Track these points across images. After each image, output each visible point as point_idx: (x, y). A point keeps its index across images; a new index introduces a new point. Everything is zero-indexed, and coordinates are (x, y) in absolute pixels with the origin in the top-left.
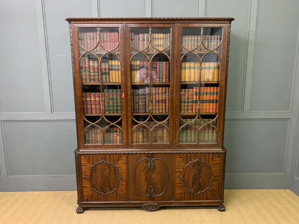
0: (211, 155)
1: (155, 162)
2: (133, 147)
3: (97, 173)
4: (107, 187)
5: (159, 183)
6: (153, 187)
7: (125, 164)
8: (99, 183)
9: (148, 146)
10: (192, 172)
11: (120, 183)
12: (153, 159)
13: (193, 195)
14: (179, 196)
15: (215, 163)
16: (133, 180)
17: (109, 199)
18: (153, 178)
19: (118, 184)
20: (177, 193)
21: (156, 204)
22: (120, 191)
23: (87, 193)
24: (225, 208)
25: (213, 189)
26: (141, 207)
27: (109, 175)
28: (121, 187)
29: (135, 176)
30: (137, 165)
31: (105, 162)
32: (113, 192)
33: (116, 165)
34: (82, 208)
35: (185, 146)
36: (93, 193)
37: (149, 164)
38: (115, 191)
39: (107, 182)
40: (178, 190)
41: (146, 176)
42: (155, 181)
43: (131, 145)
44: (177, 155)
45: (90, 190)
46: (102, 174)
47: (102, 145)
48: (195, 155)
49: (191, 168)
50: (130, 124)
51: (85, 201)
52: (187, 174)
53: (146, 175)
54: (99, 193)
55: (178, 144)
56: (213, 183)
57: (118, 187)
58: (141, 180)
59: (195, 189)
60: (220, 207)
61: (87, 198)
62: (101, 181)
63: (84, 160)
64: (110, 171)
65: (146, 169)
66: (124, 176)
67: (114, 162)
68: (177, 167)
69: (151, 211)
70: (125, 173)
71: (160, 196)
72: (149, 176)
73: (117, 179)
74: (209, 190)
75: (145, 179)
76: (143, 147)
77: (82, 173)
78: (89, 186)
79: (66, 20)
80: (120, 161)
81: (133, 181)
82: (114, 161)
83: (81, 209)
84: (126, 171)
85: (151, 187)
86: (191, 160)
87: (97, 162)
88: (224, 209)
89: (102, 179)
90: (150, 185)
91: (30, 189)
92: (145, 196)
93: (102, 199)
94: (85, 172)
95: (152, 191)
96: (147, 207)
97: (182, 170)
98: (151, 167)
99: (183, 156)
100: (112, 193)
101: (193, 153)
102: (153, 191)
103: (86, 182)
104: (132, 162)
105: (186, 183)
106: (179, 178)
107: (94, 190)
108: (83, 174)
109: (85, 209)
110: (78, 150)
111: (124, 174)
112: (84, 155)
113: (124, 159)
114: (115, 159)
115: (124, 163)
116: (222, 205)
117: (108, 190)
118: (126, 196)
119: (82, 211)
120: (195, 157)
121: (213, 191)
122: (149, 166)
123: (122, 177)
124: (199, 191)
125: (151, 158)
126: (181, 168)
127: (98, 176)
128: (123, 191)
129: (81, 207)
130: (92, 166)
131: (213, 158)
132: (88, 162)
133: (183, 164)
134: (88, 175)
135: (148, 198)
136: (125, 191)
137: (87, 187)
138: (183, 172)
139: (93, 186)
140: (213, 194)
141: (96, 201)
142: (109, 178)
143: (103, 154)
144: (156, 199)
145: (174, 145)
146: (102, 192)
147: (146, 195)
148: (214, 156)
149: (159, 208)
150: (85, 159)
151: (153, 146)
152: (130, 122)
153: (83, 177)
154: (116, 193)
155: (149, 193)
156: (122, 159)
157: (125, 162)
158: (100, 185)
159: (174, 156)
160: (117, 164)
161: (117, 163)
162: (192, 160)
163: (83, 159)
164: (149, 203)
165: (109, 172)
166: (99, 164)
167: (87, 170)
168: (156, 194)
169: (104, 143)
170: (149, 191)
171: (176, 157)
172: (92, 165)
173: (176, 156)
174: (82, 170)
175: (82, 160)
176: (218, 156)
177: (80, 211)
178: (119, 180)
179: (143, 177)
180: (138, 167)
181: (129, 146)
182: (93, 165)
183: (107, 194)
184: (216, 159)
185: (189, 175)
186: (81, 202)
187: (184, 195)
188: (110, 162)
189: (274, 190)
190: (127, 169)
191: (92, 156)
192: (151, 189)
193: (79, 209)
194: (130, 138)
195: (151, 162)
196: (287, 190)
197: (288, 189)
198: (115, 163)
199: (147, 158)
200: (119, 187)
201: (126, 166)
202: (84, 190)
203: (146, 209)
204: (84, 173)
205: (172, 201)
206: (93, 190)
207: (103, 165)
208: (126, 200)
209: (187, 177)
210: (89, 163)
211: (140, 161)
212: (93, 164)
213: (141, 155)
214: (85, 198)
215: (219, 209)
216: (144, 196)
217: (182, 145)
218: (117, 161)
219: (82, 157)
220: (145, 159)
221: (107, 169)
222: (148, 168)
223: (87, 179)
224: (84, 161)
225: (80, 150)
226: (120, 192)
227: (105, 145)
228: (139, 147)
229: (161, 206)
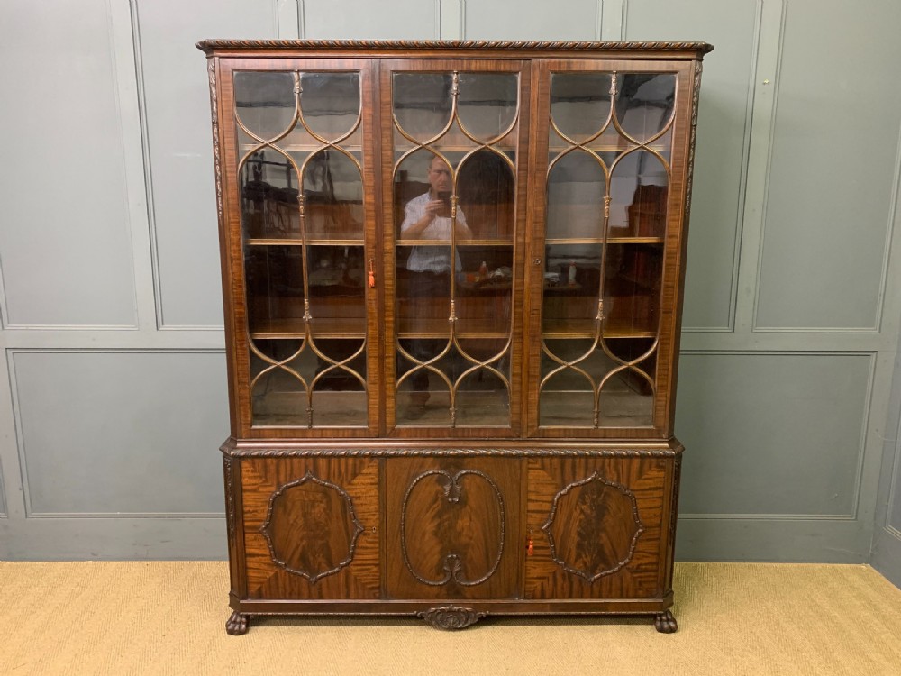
0: (636, 462)
1: (466, 481)
2: (398, 437)
3: (289, 515)
4: (321, 555)
5: (478, 547)
6: (457, 558)
7: (373, 486)
8: (294, 545)
9: (446, 434)
10: (576, 514)
11: (358, 544)
12: (459, 474)
13: (580, 581)
14: (538, 583)
15: (647, 487)
16: (397, 537)
17: (325, 591)
18: (458, 529)
19: (354, 548)
20: (531, 576)
21: (468, 609)
22: (359, 567)
23: (259, 573)
24: (675, 622)
25: (641, 565)
26: (421, 618)
27: (326, 521)
28: (361, 557)
29: (404, 525)
30: (412, 490)
31: (314, 481)
32: (338, 571)
33: (348, 489)
34: (244, 620)
35: (556, 434)
36: (276, 574)
37: (447, 487)
38: (343, 569)
39: (320, 542)
40: (535, 568)
41: (439, 525)
42: (464, 540)
43: (393, 429)
44: (531, 460)
45: (269, 564)
46: (304, 516)
47: (306, 430)
48: (587, 463)
49: (574, 502)
50: (391, 366)
51: (253, 598)
52: (562, 519)
53: (436, 523)
54: (294, 574)
55: (535, 429)
56: (642, 546)
57: (352, 557)
58: (424, 534)
59: (585, 563)
60: (661, 620)
61: (259, 589)
62: (302, 539)
63: (251, 474)
64: (329, 508)
65: (439, 502)
66: (373, 522)
67: (342, 482)
68: (532, 497)
69: (452, 629)
70: (374, 515)
71: (481, 583)
72: (446, 523)
73: (350, 533)
74: (628, 569)
75: (435, 534)
76: (429, 437)
77: (243, 512)
78: (267, 552)
79: (198, 47)
80: (358, 477)
81: (399, 539)
82: (341, 478)
83: (240, 623)
84: (377, 507)
85: (451, 558)
86: (574, 474)
87: (291, 481)
88: (672, 625)
89: (305, 533)
90: (449, 552)
91: (93, 554)
92: (434, 585)
93: (305, 591)
94: (254, 511)
95: (457, 569)
96: (439, 618)
97: (546, 507)
98: (453, 497)
99: (551, 464)
100: (335, 573)
101: (580, 456)
103: (255, 539)
104: (396, 480)
105: (558, 547)
106: (537, 532)
107: (280, 566)
108: (245, 515)
109: (252, 622)
110: (232, 445)
111: (371, 517)
112: (250, 460)
113: (371, 470)
114: (343, 471)
115: (372, 484)
116: (667, 612)
117: (323, 565)
118: (377, 585)
119: (243, 626)
120: (587, 469)
121: (641, 572)
122: (447, 493)
123: (364, 527)
124: (597, 571)
125: (452, 469)
126: (543, 502)
127: (291, 522)
128: (368, 569)
129: (242, 616)
130: (273, 493)
131: (641, 472)
132: (264, 479)
133: (551, 489)
134: (260, 521)
135: (444, 591)
136: (375, 569)
137: (258, 555)
138: (549, 512)
139: (277, 553)
140: (639, 579)
141: (285, 599)
142: (327, 529)
143: (307, 456)
144: (468, 595)
145: (525, 430)
146: (304, 570)
147: (438, 581)
148: (646, 466)
149: (477, 620)
150: (252, 472)
151: (460, 434)
152: (392, 359)
153: (246, 524)
154: (347, 575)
155: (445, 576)
156: (364, 471)
157: (376, 480)
158: (300, 550)
159: (525, 464)
160: (350, 487)
161: (350, 483)
162: (577, 478)
163: (248, 471)
164: (445, 605)
165: (325, 510)
166: (297, 485)
167: (260, 504)
168: (468, 579)
169: (311, 424)
170: (445, 571)
171: (530, 466)
172: (273, 489)
173: (529, 463)
174: (245, 503)
175: (244, 473)
176: (658, 466)
177: (237, 628)
178: (357, 536)
179: (430, 527)
180: (413, 496)
181: (388, 431)
182: (278, 489)
183: (321, 577)
184: (649, 473)
185: (567, 523)
186: (241, 602)
187: (551, 582)
188: (328, 480)
189: (824, 565)
190: (379, 504)
191: (275, 461)
192: (451, 563)
193: (235, 622)
194: (389, 408)
195: (455, 483)
196: (863, 567)
197: (866, 563)
198: (345, 483)
199: (442, 469)
200: (356, 557)
201: (377, 494)
202: (249, 565)
203: (437, 623)
204: (249, 512)
205: (517, 601)
206: (277, 565)
207: (306, 491)
208: (377, 595)
209: (562, 529)
210: (264, 482)
211: (420, 479)
212: (279, 485)
213: (422, 459)
214: (254, 588)
215: (658, 624)
216: (431, 585)
217: (548, 430)
218: (349, 478)
219: (246, 465)
220: (434, 473)
221: (321, 502)
222: (442, 499)
223: (260, 532)
224: (249, 477)
225: (239, 445)
226: (358, 570)
227: (316, 429)
228: (416, 437)
229: (483, 614)
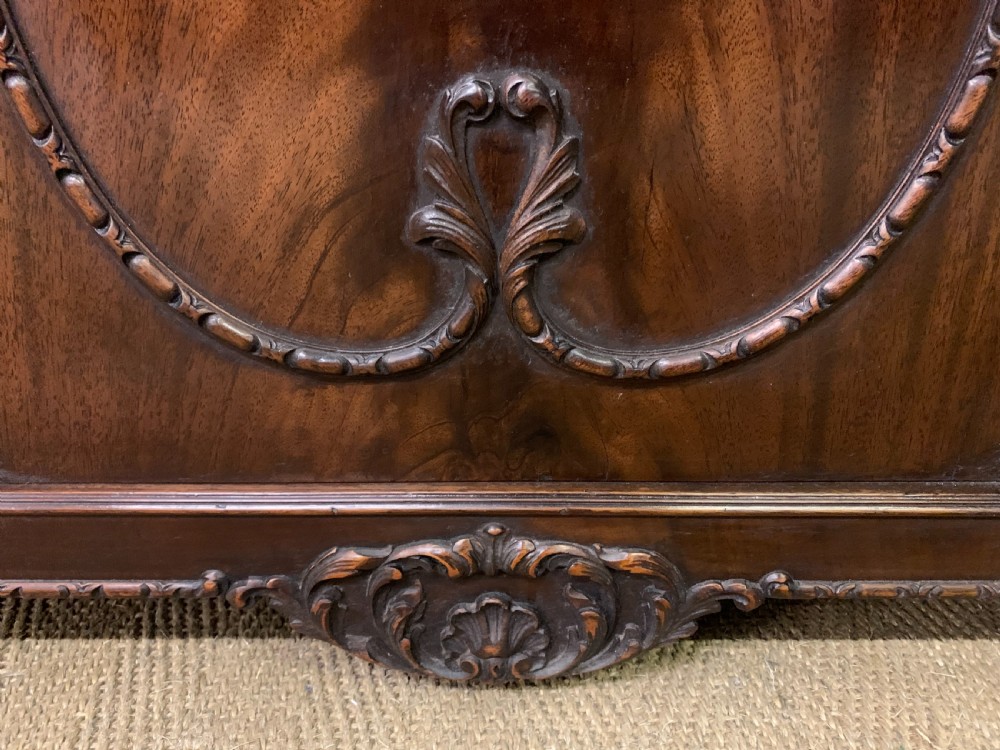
85: (494, 103)
92: (343, 375)
102: (562, 240)
164: (437, 526)
168: (636, 322)
229: (739, 593)
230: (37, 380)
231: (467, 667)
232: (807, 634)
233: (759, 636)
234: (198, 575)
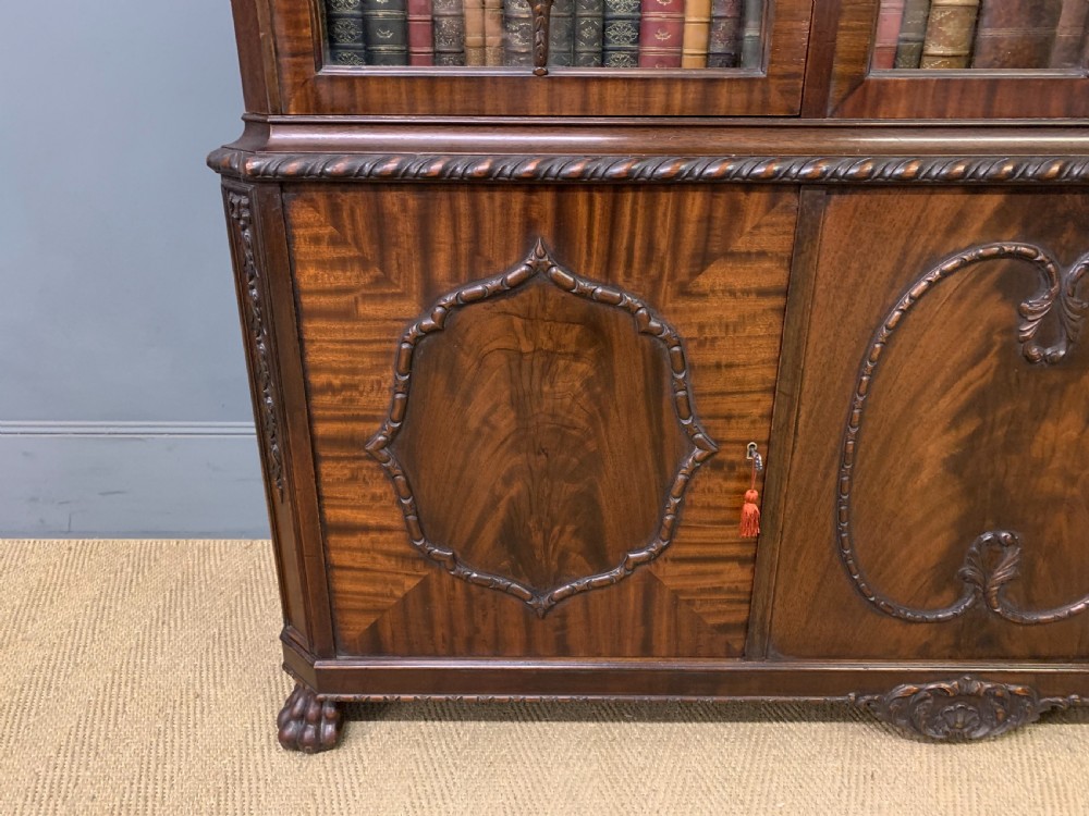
2: (874, 116)
3: (467, 399)
4: (570, 528)
6: (1012, 541)
7: (768, 303)
8: (484, 497)
9: (1056, 103)
11: (692, 497)
16: (826, 476)
17: (576, 633)
18: (1036, 450)
19: (678, 508)
21: (1013, 688)
22: (688, 567)
23: (373, 581)
26: (867, 710)
27: (592, 419)
28: (698, 535)
30: (904, 312)
31: (557, 283)
32: (622, 579)
33: (678, 311)
34: (329, 710)
36: (424, 584)
37: (1037, 304)
38: (636, 576)
39: (571, 488)
42: (1050, 484)
43: (852, 81)
45: (402, 557)
46: (517, 403)
47: (524, 79)
51: (354, 651)
53: (968, 428)
54: (481, 584)
57: (672, 536)
58: (916, 468)
61: (374, 628)
62: (508, 481)
63: (328, 252)
64: (605, 376)
65: (991, 360)
67: (656, 283)
69: (956, 737)
70: (756, 402)
71: (1069, 616)
72: (1000, 433)
73: (669, 462)
75: (954, 466)
77: (308, 391)
78: (394, 519)
80: (716, 267)
81: (829, 483)
82: (653, 272)
83: (318, 719)
84: (770, 374)
85: (997, 541)
87: (473, 280)
89: (519, 460)
90: (989, 522)
92: (923, 622)
93: (514, 633)
94: (344, 387)
95: (1001, 574)
96: (920, 710)
98: (1048, 341)
100: (610, 583)
102: (1011, 580)
103: (353, 479)
104: (850, 280)
107: (438, 560)
108: (318, 400)
109: (347, 714)
110: (252, 142)
111: (746, 409)
112: (320, 197)
113: (766, 242)
114: (663, 243)
115: (762, 293)
117: (575, 558)
118: (742, 618)
119: (329, 729)
122: (1028, 330)
123: (718, 442)
125: (1069, 237)
127: (473, 423)
128: (717, 573)
129: (321, 703)
130: (411, 321)
132: (377, 271)
134: (373, 419)
135: (947, 639)
136: (738, 572)
137: (366, 529)
139: (424, 523)
141: (452, 654)
142: (591, 446)
143: (531, 184)
146: (515, 575)
147: (936, 609)
149: (1034, 718)
150: (334, 242)
153: (321, 429)
154: (650, 587)
155: (960, 596)
156: (740, 244)
157: (779, 277)
158: (501, 513)
160: (681, 304)
161: (684, 292)
163: (316, 240)
164: (947, 676)
165: (588, 384)
166: (496, 295)
167: (367, 362)
168: (1031, 604)
169: (543, 61)
170: (964, 578)
172: (410, 307)
174: (313, 358)
175: (303, 248)
177: (308, 733)
178: (694, 471)
179: (939, 446)
180: (904, 338)
182: (427, 308)
183: (564, 597)
186: (318, 665)
188: (606, 276)
190: (778, 362)
191: (412, 200)
192: (989, 556)
193: (302, 717)
195: (1069, 288)
198: (667, 288)
199: (1026, 239)
200: (682, 535)
201: (776, 329)
202: (337, 558)
204: (329, 388)
206: (428, 559)
207: (528, 317)
208: (737, 646)
210: (377, 281)
211: (945, 274)
212: (429, 295)
213: (959, 200)
214: (355, 626)
218: (683, 272)
219: (307, 217)
220: (997, 255)
221: (577, 356)
222: (1006, 350)
223: (371, 457)
224: (322, 264)
226: (684, 575)
227: (561, 79)
228: (942, 116)
229: (1060, 703)
230: (807, 622)
231: (947, 733)
232: (1073, 722)
233: (1050, 723)
234: (846, 694)
